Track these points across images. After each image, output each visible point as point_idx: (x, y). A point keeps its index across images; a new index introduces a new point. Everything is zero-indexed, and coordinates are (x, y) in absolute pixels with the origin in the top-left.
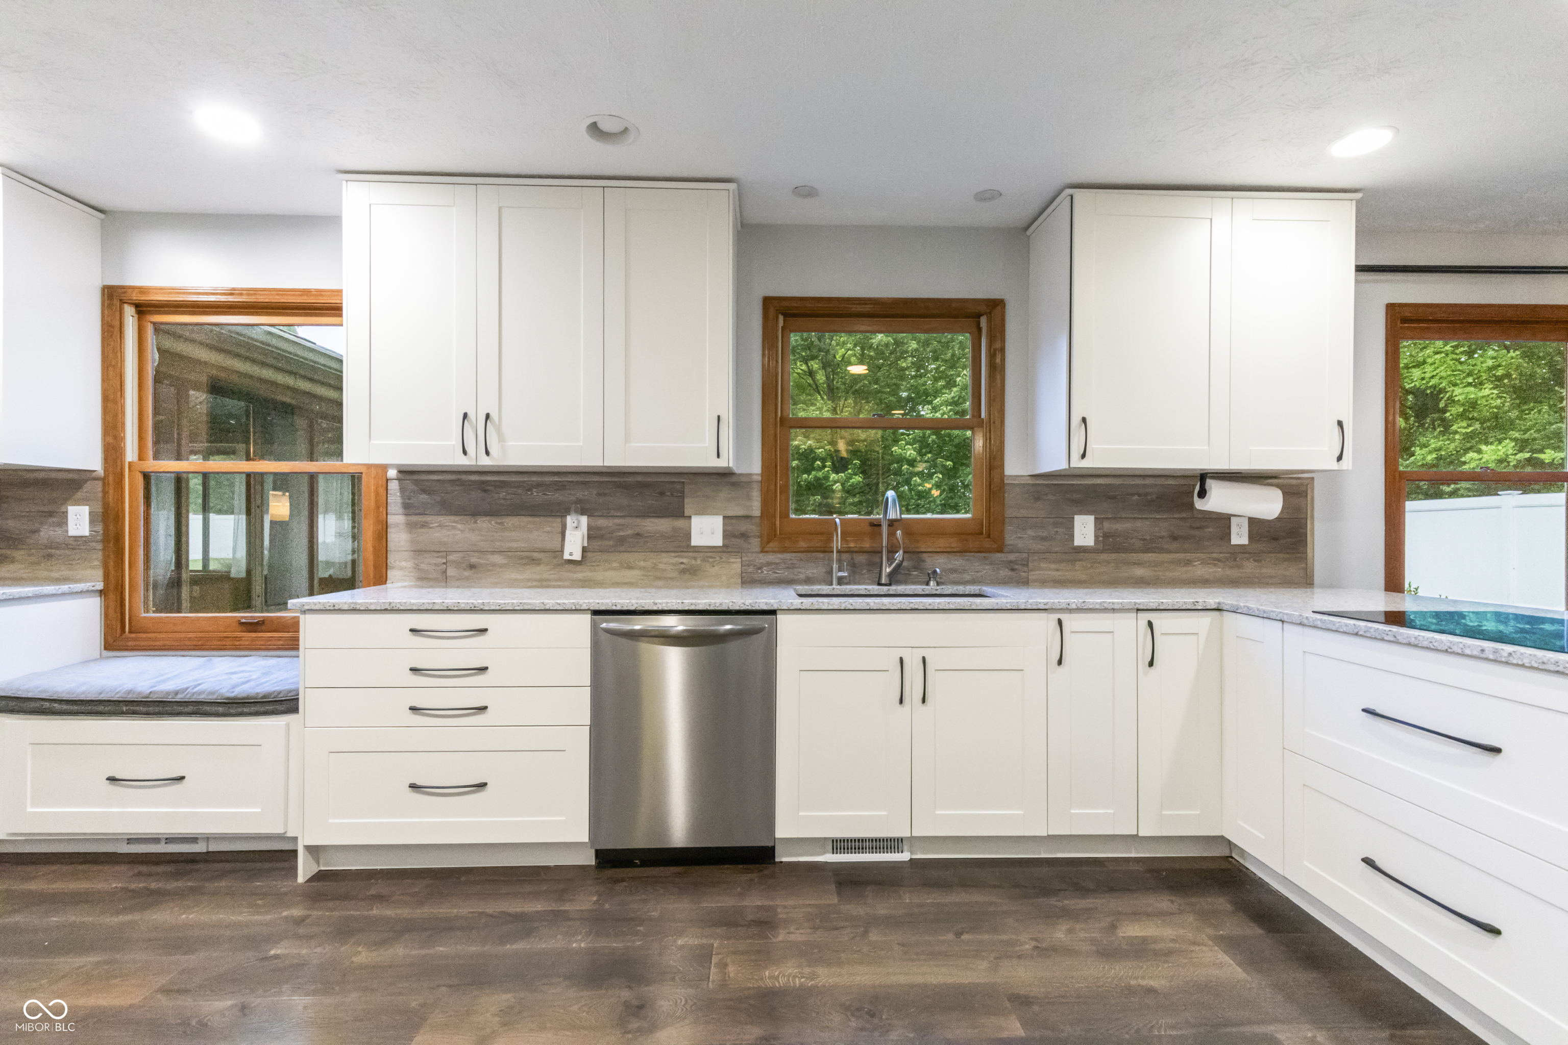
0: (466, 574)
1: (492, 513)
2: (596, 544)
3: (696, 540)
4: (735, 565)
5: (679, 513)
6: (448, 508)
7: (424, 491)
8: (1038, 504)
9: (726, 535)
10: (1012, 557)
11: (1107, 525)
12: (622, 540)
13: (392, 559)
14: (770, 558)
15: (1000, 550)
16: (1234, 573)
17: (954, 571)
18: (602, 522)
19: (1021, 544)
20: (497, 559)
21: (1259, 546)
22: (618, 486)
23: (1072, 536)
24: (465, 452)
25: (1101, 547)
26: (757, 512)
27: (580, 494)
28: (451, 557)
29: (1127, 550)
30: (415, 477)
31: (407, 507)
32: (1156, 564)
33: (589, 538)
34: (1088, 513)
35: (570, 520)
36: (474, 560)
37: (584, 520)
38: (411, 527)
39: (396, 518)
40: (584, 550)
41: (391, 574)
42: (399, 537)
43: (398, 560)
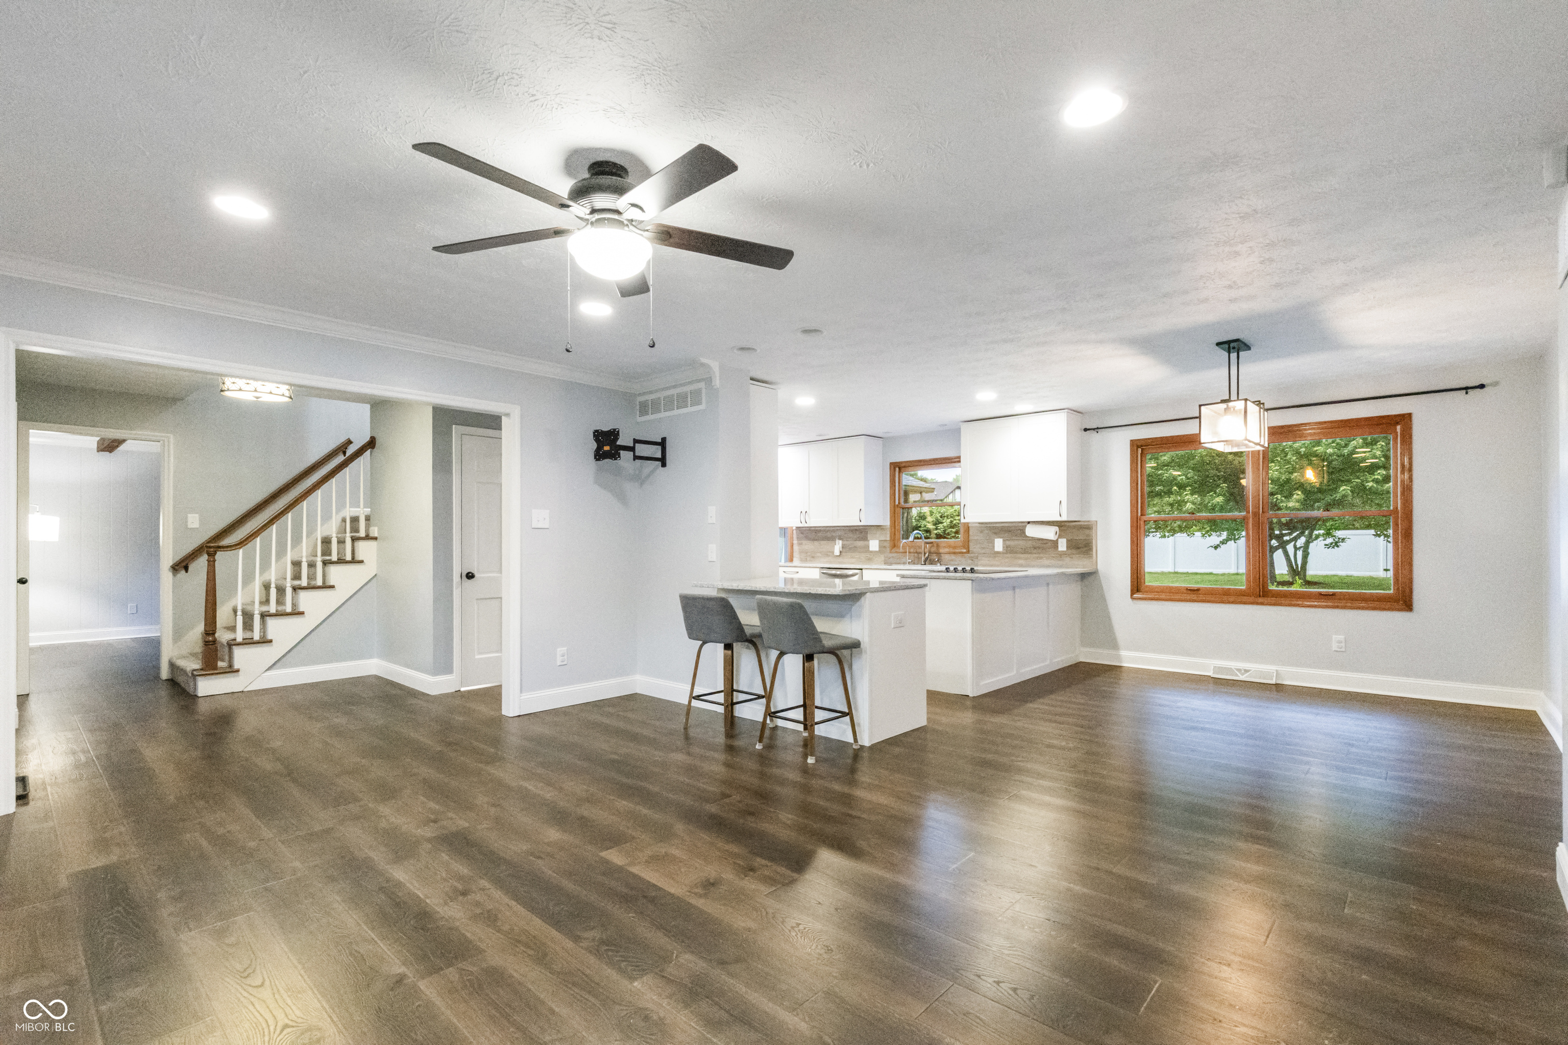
0: (811, 559)
1: (818, 540)
2: (844, 550)
3: (871, 549)
4: (882, 558)
5: (865, 539)
6: (806, 538)
7: (801, 533)
8: (981, 535)
9: (880, 547)
10: (972, 555)
11: (1008, 543)
12: (850, 549)
13: (794, 554)
14: (891, 555)
15: (968, 552)
16: (1060, 563)
17: (952, 560)
18: (845, 542)
19: (975, 550)
20: (819, 554)
21: (1070, 551)
22: (849, 530)
23: (994, 547)
24: (800, 522)
25: (1005, 551)
26: (888, 539)
27: (839, 533)
29: (1016, 553)
30: (801, 529)
31: (798, 538)
32: (1026, 559)
33: (842, 547)
34: (1001, 538)
35: (837, 541)
36: (813, 555)
37: (841, 542)
38: (800, 544)
39: (795, 542)
40: (841, 552)
41: (794, 559)
42: (796, 548)
43: (796, 554)
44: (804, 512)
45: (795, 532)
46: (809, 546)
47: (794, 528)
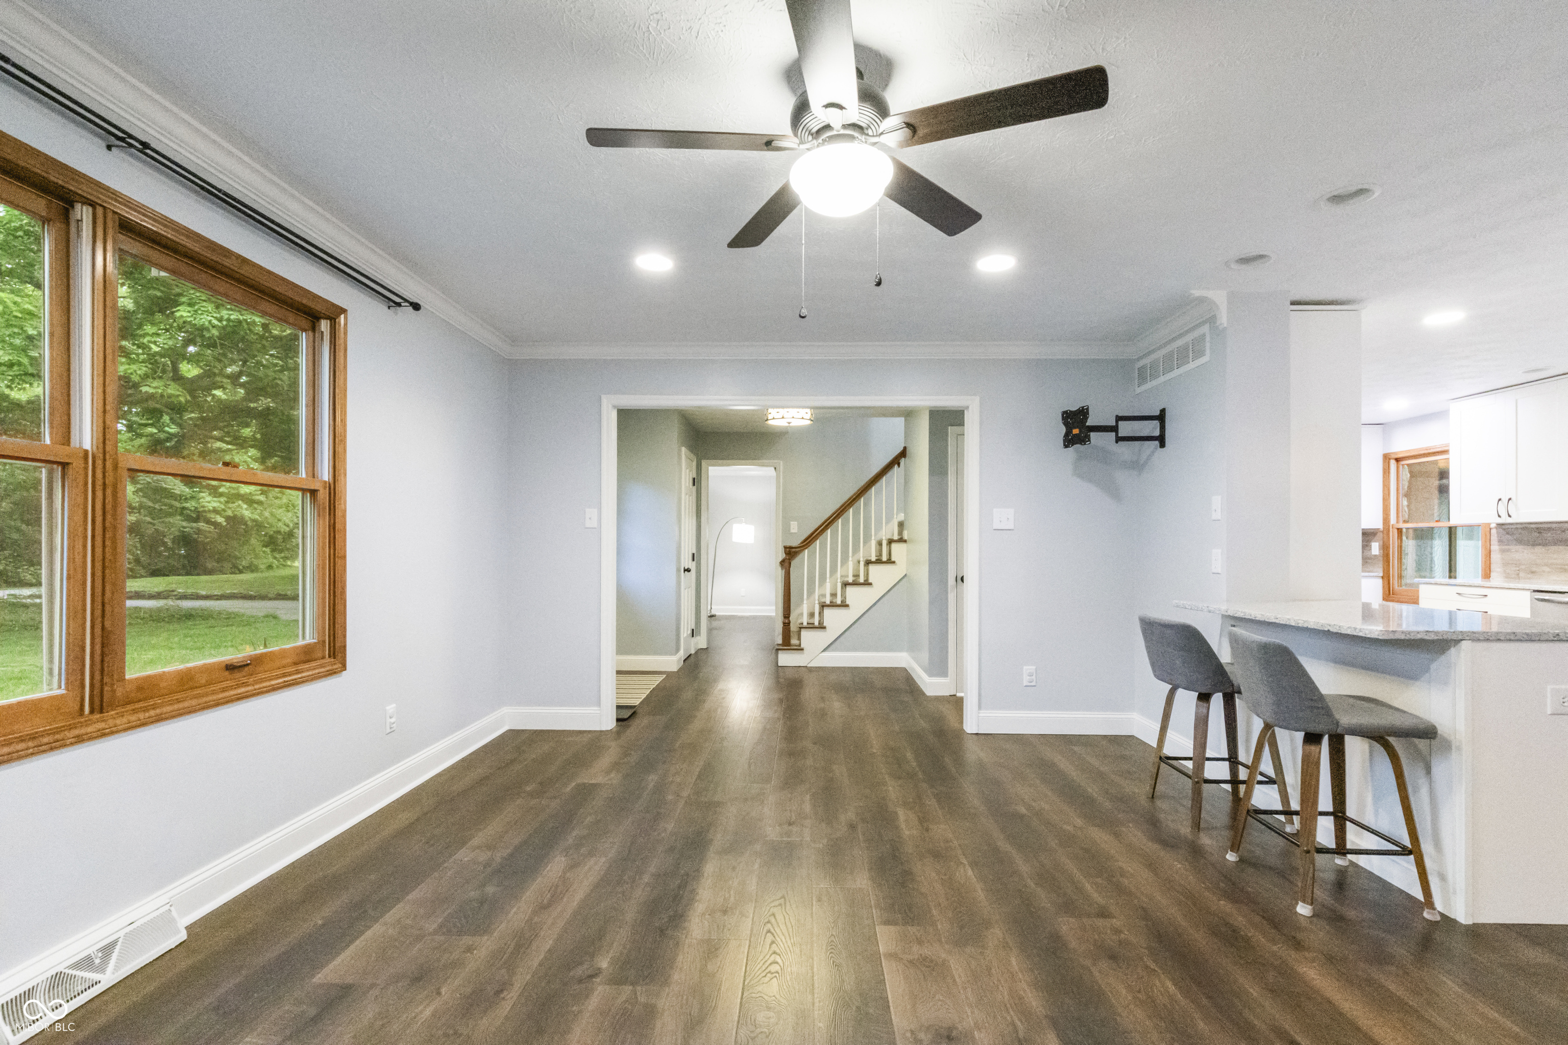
0: (1529, 576)
1: (1545, 544)
6: (1520, 542)
7: (1508, 533)
13: (1493, 567)
20: (1547, 569)
24: (1499, 516)
28: (1523, 567)
30: (1503, 527)
31: (1501, 542)
36: (1534, 569)
38: (1503, 551)
39: (1495, 547)
41: (1492, 574)
42: (1496, 557)
43: (1496, 568)
44: (1505, 500)
45: (1494, 531)
46: (1523, 554)
47: (1493, 526)
